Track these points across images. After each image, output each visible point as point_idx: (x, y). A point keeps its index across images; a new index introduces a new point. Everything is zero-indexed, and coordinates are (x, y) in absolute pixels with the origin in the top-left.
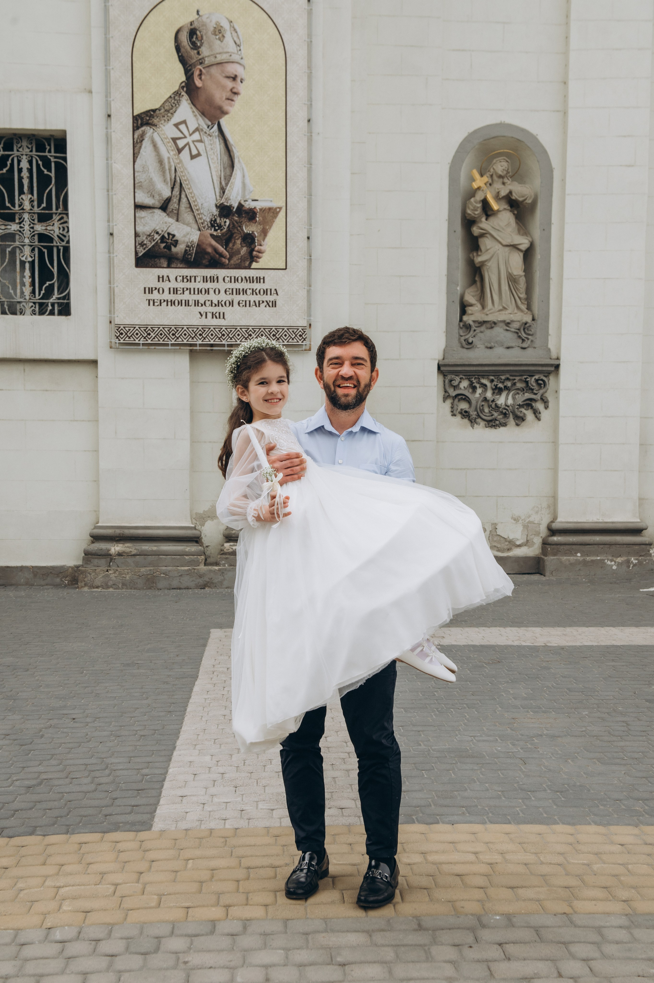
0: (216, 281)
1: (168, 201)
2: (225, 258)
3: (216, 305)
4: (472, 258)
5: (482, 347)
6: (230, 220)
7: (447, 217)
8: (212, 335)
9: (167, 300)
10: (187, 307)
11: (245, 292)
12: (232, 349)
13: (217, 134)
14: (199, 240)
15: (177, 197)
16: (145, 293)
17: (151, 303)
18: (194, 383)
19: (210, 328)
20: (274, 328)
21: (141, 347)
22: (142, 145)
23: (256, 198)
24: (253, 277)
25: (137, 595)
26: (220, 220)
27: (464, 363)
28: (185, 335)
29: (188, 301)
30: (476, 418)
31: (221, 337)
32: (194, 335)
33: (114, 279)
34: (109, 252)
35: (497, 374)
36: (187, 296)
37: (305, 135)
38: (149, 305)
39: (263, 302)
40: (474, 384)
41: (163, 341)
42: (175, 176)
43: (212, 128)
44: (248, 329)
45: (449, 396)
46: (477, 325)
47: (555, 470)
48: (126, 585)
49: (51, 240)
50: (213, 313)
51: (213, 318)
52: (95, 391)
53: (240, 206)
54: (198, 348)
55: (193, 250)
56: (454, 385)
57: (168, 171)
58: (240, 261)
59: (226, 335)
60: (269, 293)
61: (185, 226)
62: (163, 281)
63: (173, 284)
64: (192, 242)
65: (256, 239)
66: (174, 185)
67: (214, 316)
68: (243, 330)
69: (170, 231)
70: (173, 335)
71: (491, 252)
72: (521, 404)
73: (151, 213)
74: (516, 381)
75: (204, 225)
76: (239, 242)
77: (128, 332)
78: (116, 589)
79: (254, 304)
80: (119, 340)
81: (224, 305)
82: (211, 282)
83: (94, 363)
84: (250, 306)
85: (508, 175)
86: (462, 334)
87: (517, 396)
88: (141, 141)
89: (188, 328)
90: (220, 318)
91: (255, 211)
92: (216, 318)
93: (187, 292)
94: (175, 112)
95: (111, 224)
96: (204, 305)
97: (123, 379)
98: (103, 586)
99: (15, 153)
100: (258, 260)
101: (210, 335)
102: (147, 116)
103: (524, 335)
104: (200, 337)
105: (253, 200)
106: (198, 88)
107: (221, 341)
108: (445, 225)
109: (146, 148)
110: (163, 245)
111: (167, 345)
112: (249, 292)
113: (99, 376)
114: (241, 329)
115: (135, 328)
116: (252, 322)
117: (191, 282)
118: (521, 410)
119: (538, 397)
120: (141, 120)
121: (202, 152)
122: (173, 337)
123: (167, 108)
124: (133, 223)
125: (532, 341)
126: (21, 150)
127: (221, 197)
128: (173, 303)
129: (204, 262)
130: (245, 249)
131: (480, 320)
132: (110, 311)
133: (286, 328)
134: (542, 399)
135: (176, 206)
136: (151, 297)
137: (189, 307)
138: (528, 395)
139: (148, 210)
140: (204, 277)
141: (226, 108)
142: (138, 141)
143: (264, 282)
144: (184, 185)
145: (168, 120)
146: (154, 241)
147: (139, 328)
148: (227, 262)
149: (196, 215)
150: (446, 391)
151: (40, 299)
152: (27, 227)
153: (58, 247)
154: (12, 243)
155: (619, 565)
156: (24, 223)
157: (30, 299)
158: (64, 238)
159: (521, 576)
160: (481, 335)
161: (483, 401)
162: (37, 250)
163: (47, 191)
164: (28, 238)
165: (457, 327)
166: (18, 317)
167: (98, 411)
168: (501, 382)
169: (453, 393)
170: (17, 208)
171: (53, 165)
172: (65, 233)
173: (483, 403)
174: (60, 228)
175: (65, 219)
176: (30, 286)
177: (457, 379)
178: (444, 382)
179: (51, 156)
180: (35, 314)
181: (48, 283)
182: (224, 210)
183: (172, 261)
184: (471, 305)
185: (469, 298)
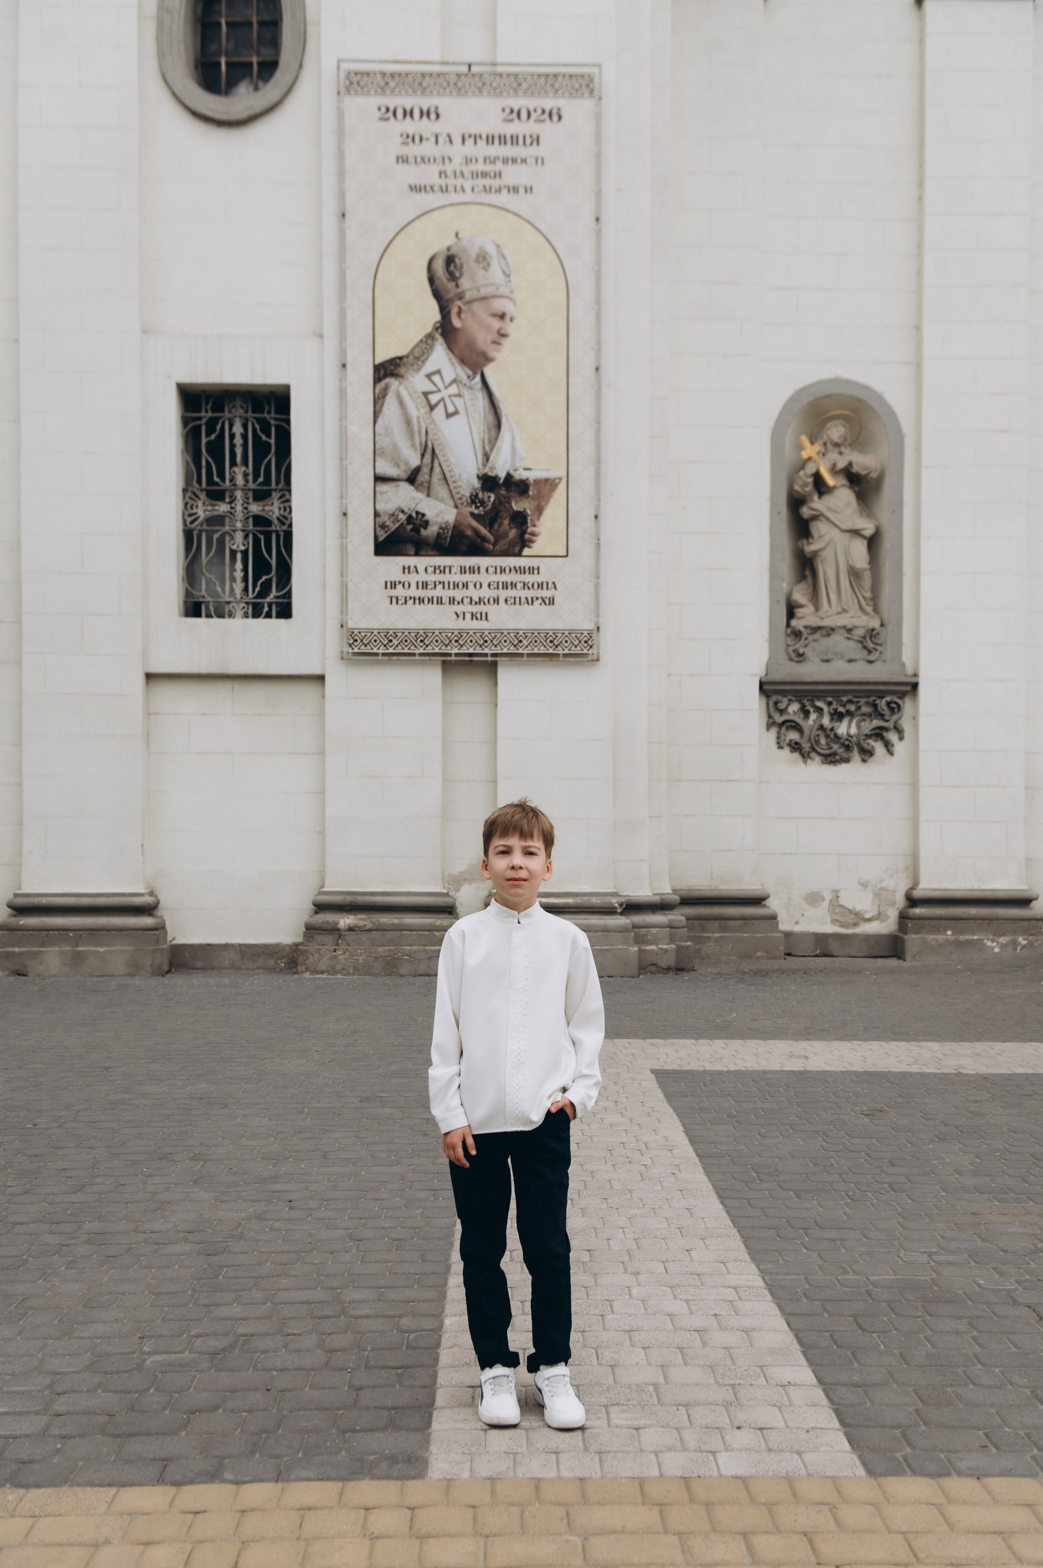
0: (477, 572)
1: (417, 471)
2: (489, 542)
3: (476, 603)
4: (801, 547)
5: (817, 660)
6: (496, 495)
7: (768, 497)
8: (471, 641)
9: (415, 599)
10: (440, 606)
11: (514, 585)
12: (497, 659)
13: (479, 385)
14: (456, 520)
15: (428, 465)
16: (386, 588)
17: (394, 601)
18: (447, 704)
19: (468, 633)
20: (551, 633)
21: (380, 657)
22: (384, 401)
23: (529, 467)
24: (524, 567)
25: (374, 983)
26: (483, 494)
27: (793, 681)
28: (437, 641)
29: (441, 598)
30: (809, 753)
31: (483, 644)
32: (448, 641)
33: (347, 570)
34: (342, 537)
35: (836, 694)
36: (439, 592)
37: (592, 387)
38: (391, 603)
39: (537, 599)
40: (807, 708)
41: (409, 649)
42: (426, 440)
43: (474, 378)
44: (518, 633)
45: (774, 723)
46: (809, 631)
47: (915, 820)
48: (359, 970)
49: (267, 522)
50: (472, 613)
51: (472, 619)
52: (322, 715)
53: (509, 476)
54: (453, 658)
55: (448, 532)
56: (781, 708)
57: (416, 434)
58: (507, 546)
59: (489, 642)
60: (545, 586)
61: (438, 503)
62: (409, 573)
63: (422, 577)
64: (447, 522)
65: (529, 518)
66: (425, 450)
67: (474, 618)
68: (511, 634)
69: (419, 508)
70: (421, 641)
71: (827, 538)
72: (869, 733)
73: (395, 486)
74: (861, 704)
75: (462, 501)
76: (506, 522)
77: (364, 638)
78: (346, 975)
79: (525, 601)
80: (353, 649)
81: (486, 602)
82: (470, 573)
83: (321, 678)
84: (520, 604)
85: (846, 443)
86: (789, 644)
87: (862, 724)
88: (384, 397)
89: (440, 633)
90: (481, 619)
91: (528, 482)
92: (477, 619)
93: (439, 587)
94: (427, 359)
95: (344, 501)
96: (461, 604)
97: (356, 698)
98: (328, 970)
99: (227, 414)
100: (531, 545)
101: (468, 641)
102: (392, 364)
103: (870, 645)
104: (456, 644)
106: (456, 330)
108: (767, 505)
109: (390, 406)
110: (410, 527)
111: (414, 655)
112: (519, 586)
113: (326, 696)
114: (509, 633)
115: (372, 633)
116: (524, 625)
117: (444, 573)
118: (868, 741)
119: (890, 725)
120: (384, 370)
121: (460, 409)
122: (422, 644)
123: (416, 354)
124: (372, 501)
125: (881, 652)
126: (233, 411)
127: (484, 466)
128: (421, 600)
129: (461, 548)
130: (514, 531)
131: (813, 625)
132: (342, 613)
133: (566, 633)
134: (895, 727)
135: (427, 477)
136: (393, 593)
137: (442, 606)
138: (876, 723)
139: (391, 482)
140: (461, 567)
141: (492, 353)
142: (380, 396)
143: (538, 573)
144: (437, 451)
145: (418, 370)
146: (398, 521)
147: (379, 633)
148: (491, 547)
149: (452, 487)
150: (770, 717)
151: (254, 598)
152: (239, 508)
153: (277, 532)
154: (221, 528)
155: (1003, 946)
156: (236, 502)
157: (242, 598)
158: (286, 521)
159: (872, 960)
160: (815, 645)
161: (818, 729)
162: (251, 536)
163: (265, 462)
164: (241, 521)
165: (784, 635)
166: (226, 622)
167: (324, 740)
168: (841, 705)
169: (779, 719)
170: (228, 483)
171: (273, 429)
172: (286, 514)
173: (819, 732)
174: (280, 509)
175: (287, 497)
176: (242, 582)
177: (785, 701)
178: (768, 704)
179: (271, 418)
180: (247, 617)
181: (264, 578)
182: (488, 482)
183: (420, 547)
184: (801, 606)
185: (800, 596)
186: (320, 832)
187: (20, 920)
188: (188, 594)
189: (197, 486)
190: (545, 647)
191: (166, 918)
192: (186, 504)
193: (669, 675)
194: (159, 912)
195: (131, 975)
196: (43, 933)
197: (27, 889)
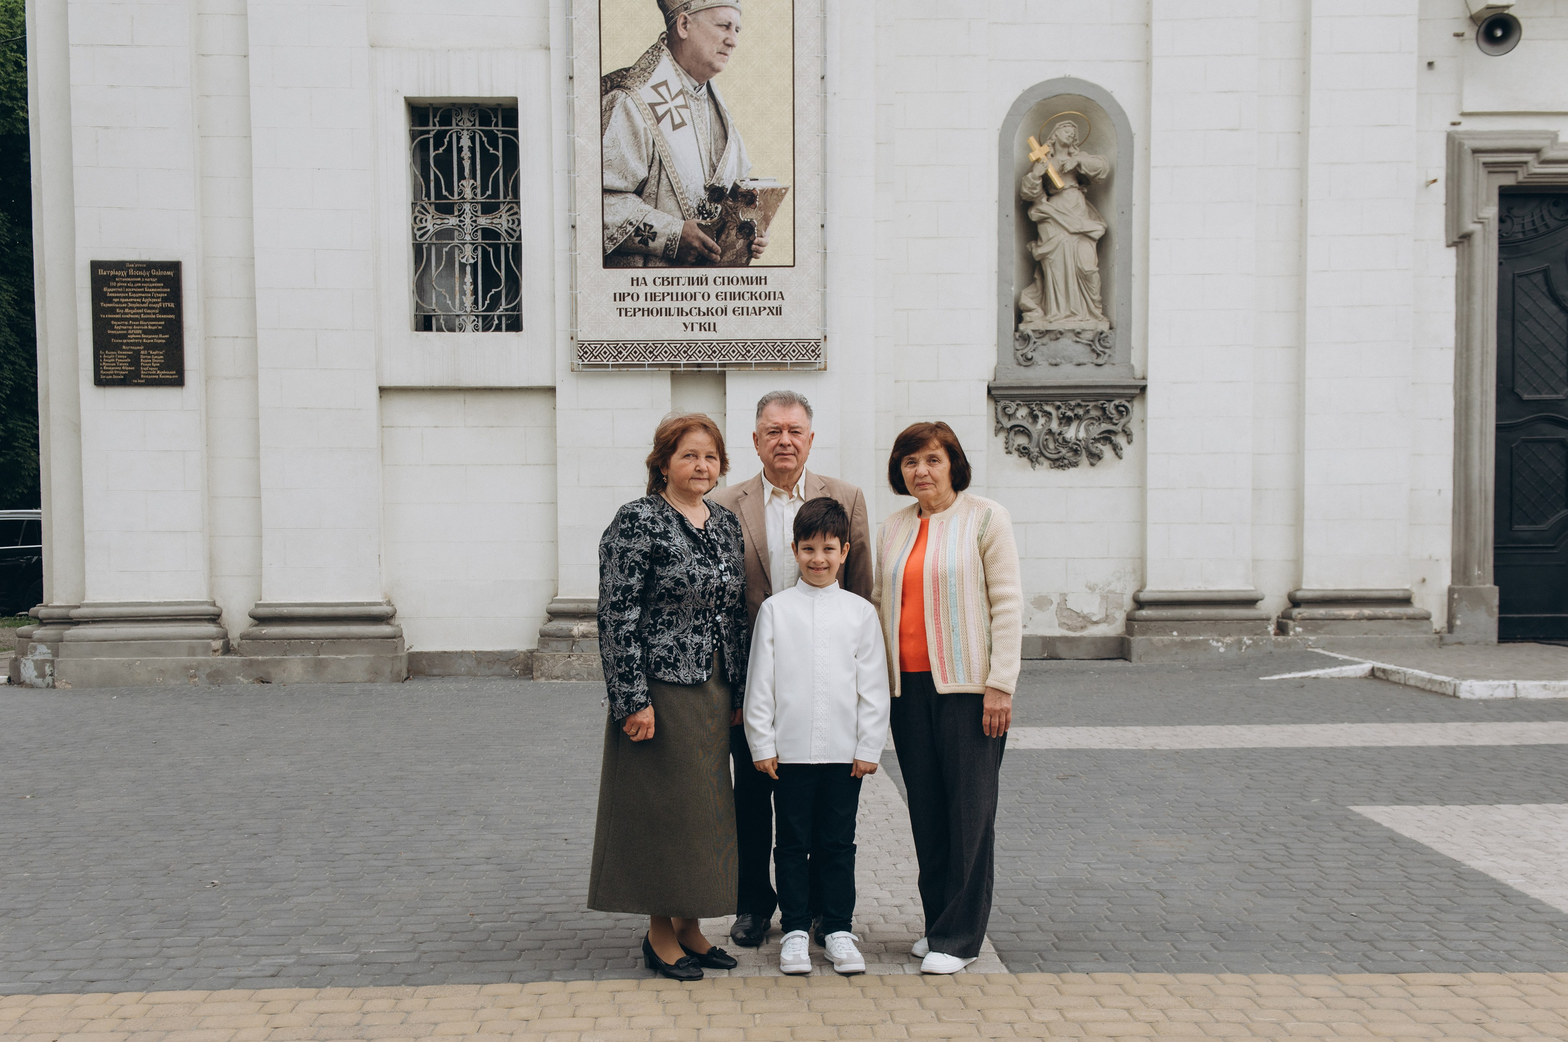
0: (705, 283)
1: (644, 183)
2: (715, 253)
3: (704, 314)
4: (1030, 250)
5: (1045, 363)
6: (723, 206)
7: (997, 199)
8: (700, 352)
9: (643, 309)
10: (668, 317)
11: (741, 296)
12: (725, 369)
13: (706, 97)
14: (683, 232)
15: (655, 177)
16: (615, 300)
17: (623, 312)
19: (697, 344)
20: (778, 343)
21: (610, 369)
22: (612, 113)
24: (752, 277)
26: (710, 205)
27: (1022, 385)
28: (666, 352)
29: (670, 309)
30: (1038, 457)
31: (711, 354)
32: (677, 352)
33: (576, 283)
34: (570, 249)
35: (1064, 398)
36: (667, 303)
37: (818, 96)
38: (620, 315)
40: (1035, 412)
41: (638, 361)
42: (654, 151)
43: (700, 89)
44: (746, 343)
45: (1002, 428)
47: (1142, 523)
48: (593, 676)
49: (496, 235)
50: (701, 324)
51: (701, 330)
52: (553, 426)
53: (736, 187)
54: (682, 369)
55: (676, 244)
56: (1009, 413)
57: (644, 146)
58: (735, 257)
59: (718, 352)
60: (772, 297)
61: (666, 214)
63: (651, 288)
64: (674, 234)
66: (652, 163)
67: (703, 328)
68: (739, 344)
69: (647, 220)
70: (651, 352)
71: (1055, 241)
72: (1097, 437)
73: (623, 198)
74: (1090, 407)
75: (690, 212)
76: (734, 232)
77: (594, 350)
78: (581, 680)
79: (753, 312)
80: (583, 361)
81: (714, 313)
82: (698, 284)
83: (551, 390)
84: (748, 314)
85: (1076, 143)
86: (1018, 348)
87: (1091, 428)
88: (611, 108)
89: (669, 344)
90: (709, 330)
91: (755, 193)
92: (705, 330)
93: (668, 298)
94: (653, 71)
95: (573, 214)
96: (689, 314)
97: (587, 410)
98: (564, 676)
99: (454, 127)
100: (758, 255)
101: (697, 352)
102: (619, 76)
103: (1099, 348)
104: (685, 356)
105: (751, 180)
106: (682, 41)
107: (712, 360)
108: (995, 208)
109: (617, 117)
110: (638, 239)
111: (643, 366)
112: (747, 296)
113: (557, 407)
114: (736, 343)
115: (602, 344)
116: (751, 335)
117: (672, 285)
118: (1096, 445)
119: (1119, 428)
120: (611, 82)
121: (687, 121)
122: (650, 356)
123: (643, 66)
125: (1110, 356)
126: (461, 124)
127: (712, 177)
128: (650, 312)
129: (689, 259)
130: (741, 241)
131: (1042, 329)
132: (571, 325)
133: (794, 342)
134: (1124, 431)
135: (654, 189)
136: (622, 305)
137: (671, 317)
138: (1105, 426)
139: (619, 195)
140: (689, 278)
141: (718, 64)
142: (608, 108)
143: (766, 284)
144: (664, 163)
145: (645, 81)
146: (626, 234)
147: (608, 344)
148: (719, 259)
149: (679, 199)
150: (998, 422)
151: (483, 311)
152: (468, 221)
153: (506, 244)
154: (450, 242)
155: (1228, 646)
156: (465, 215)
157: (472, 311)
158: (515, 233)
159: (1099, 662)
160: (1044, 349)
161: (1047, 434)
162: (480, 248)
163: (493, 175)
164: (470, 234)
165: (1013, 339)
166: (457, 335)
167: (556, 452)
168: (1070, 409)
169: (1008, 424)
170: (456, 197)
171: (500, 141)
172: (514, 227)
173: (1047, 437)
174: (508, 221)
175: (515, 210)
176: (472, 296)
177: (1014, 406)
178: (996, 409)
179: (498, 130)
180: (477, 330)
181: (494, 291)
182: (715, 193)
183: (648, 259)
184: (1030, 310)
185: (1028, 301)
186: (553, 542)
187: (263, 630)
188: (418, 307)
189: (426, 199)
190: (773, 356)
191: (402, 627)
192: (415, 218)
193: (896, 382)
194: (396, 622)
195: (371, 681)
196: (286, 642)
197: (267, 600)
